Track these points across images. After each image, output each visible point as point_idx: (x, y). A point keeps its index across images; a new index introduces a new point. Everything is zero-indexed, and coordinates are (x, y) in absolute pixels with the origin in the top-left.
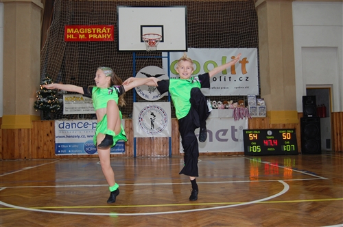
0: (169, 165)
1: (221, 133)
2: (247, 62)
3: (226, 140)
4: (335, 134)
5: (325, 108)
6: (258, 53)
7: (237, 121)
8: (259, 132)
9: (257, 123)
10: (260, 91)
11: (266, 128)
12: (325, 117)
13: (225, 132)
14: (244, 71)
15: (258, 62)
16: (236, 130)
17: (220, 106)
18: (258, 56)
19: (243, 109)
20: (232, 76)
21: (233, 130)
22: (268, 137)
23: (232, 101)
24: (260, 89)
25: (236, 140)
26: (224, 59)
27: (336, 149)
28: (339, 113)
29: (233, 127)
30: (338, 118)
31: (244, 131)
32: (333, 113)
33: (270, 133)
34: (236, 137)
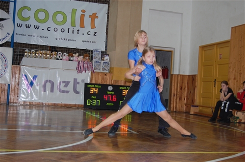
0: (5, 111)
1: (63, 85)
2: (97, 17)
3: (67, 92)
4: (173, 95)
5: (168, 70)
6: (109, 10)
7: (80, 74)
8: (100, 87)
9: (100, 77)
10: (106, 47)
11: (108, 83)
12: (167, 78)
13: (67, 84)
14: (93, 26)
15: (108, 18)
16: (78, 83)
17: (64, 58)
18: (108, 13)
19: (87, 63)
20: (81, 29)
21: (76, 82)
22: (108, 92)
23: (77, 54)
24: (106, 45)
25: (78, 93)
26: (74, 11)
27: (172, 109)
28: (178, 75)
29: (75, 80)
30: (176, 80)
31: (86, 84)
32: (172, 75)
33: (110, 88)
34: (78, 90)
